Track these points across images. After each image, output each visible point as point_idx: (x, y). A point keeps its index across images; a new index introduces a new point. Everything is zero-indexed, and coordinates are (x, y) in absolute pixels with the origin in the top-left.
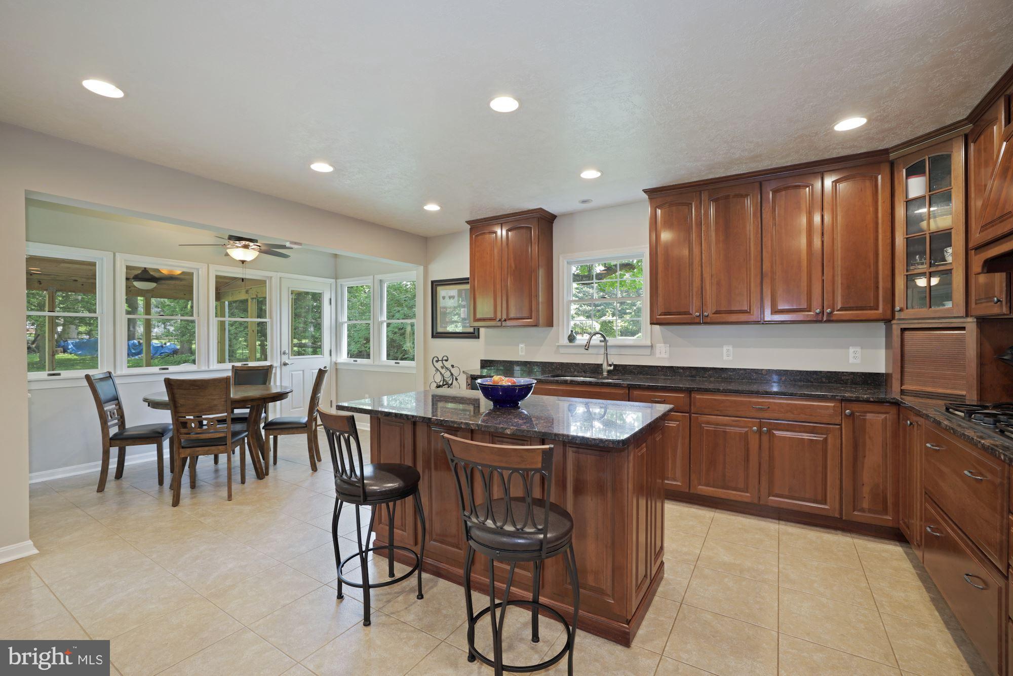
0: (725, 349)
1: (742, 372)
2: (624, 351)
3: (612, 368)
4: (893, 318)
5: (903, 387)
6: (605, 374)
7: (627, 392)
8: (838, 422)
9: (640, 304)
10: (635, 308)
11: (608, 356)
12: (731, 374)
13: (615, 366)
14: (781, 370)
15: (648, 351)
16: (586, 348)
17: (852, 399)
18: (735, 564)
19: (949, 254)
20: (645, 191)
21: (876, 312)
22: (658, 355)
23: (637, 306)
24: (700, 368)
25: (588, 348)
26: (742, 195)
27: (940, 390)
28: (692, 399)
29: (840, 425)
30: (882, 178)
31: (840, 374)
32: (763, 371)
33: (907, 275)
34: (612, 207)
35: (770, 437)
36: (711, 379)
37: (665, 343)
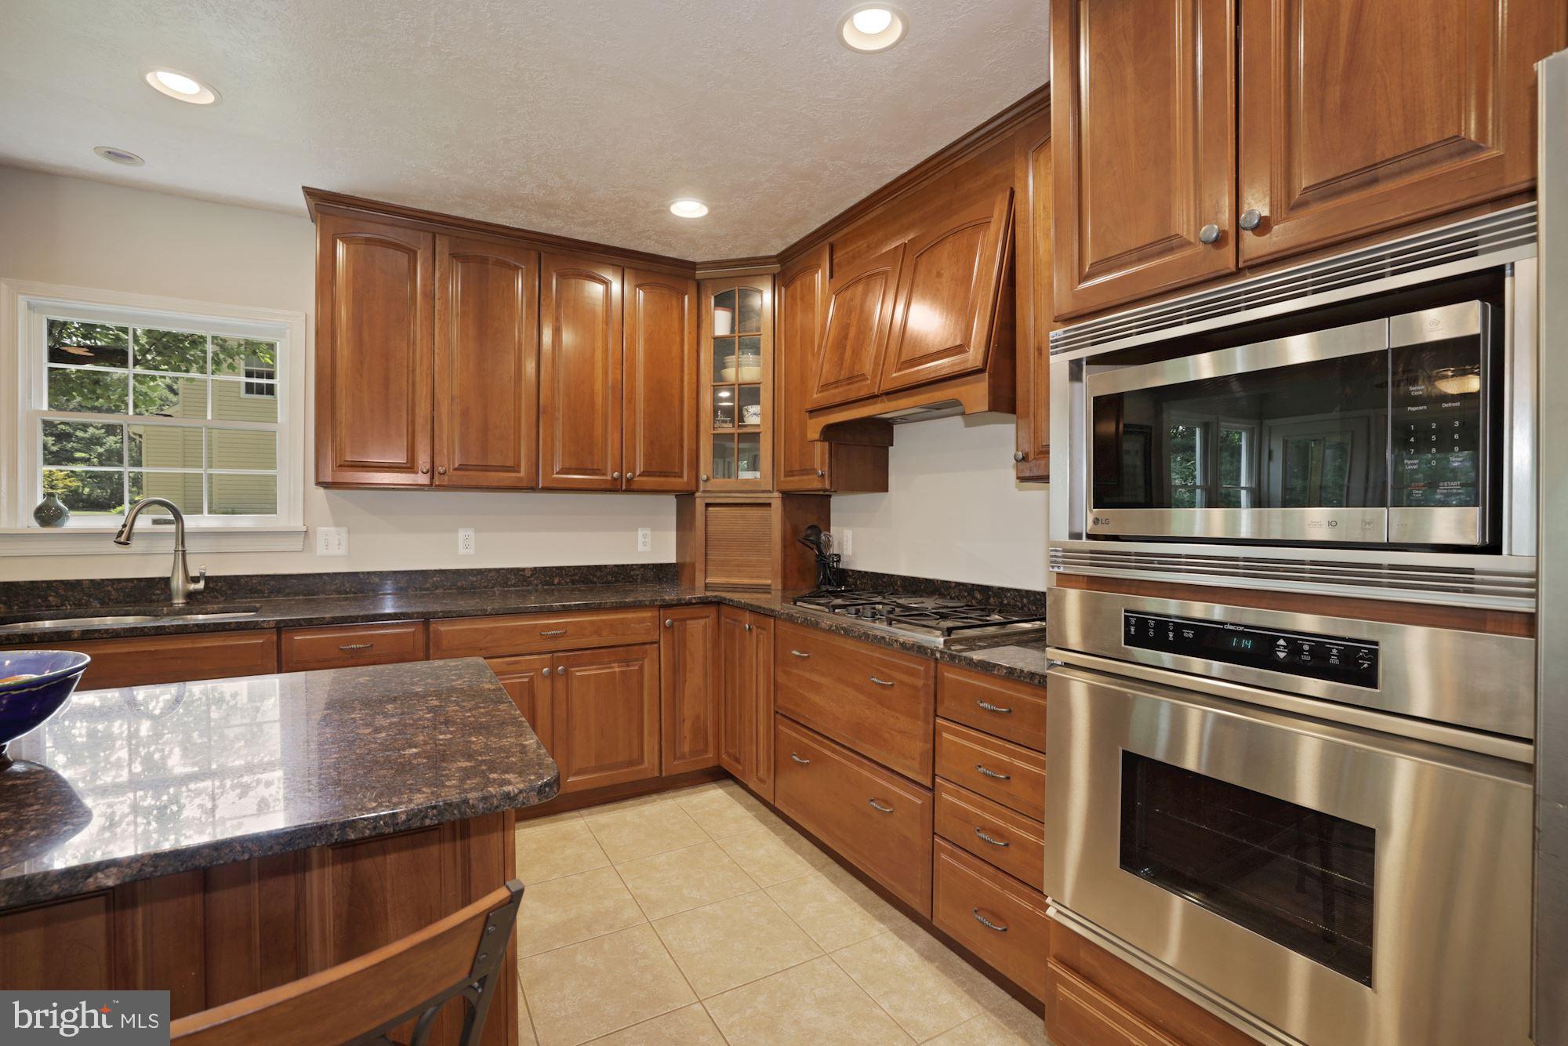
0: (461, 534)
1: (492, 574)
2: (226, 544)
3: (201, 585)
4: (697, 489)
5: (708, 580)
6: (179, 602)
7: (275, 638)
8: (656, 637)
9: (116, 442)
10: (100, 450)
11: (188, 557)
12: (475, 579)
13: (208, 579)
14: (553, 567)
15: (297, 543)
16: (123, 539)
17: (673, 603)
18: (571, 919)
19: (750, 414)
20: (309, 192)
21: (680, 480)
22: (321, 550)
23: (107, 445)
24: (416, 571)
25: (128, 538)
26: (510, 266)
27: (746, 581)
28: (432, 635)
29: (658, 642)
30: (689, 298)
31: (628, 568)
32: (526, 572)
33: (714, 434)
34: (196, 199)
35: (567, 679)
36: (437, 591)
37: (337, 525)
